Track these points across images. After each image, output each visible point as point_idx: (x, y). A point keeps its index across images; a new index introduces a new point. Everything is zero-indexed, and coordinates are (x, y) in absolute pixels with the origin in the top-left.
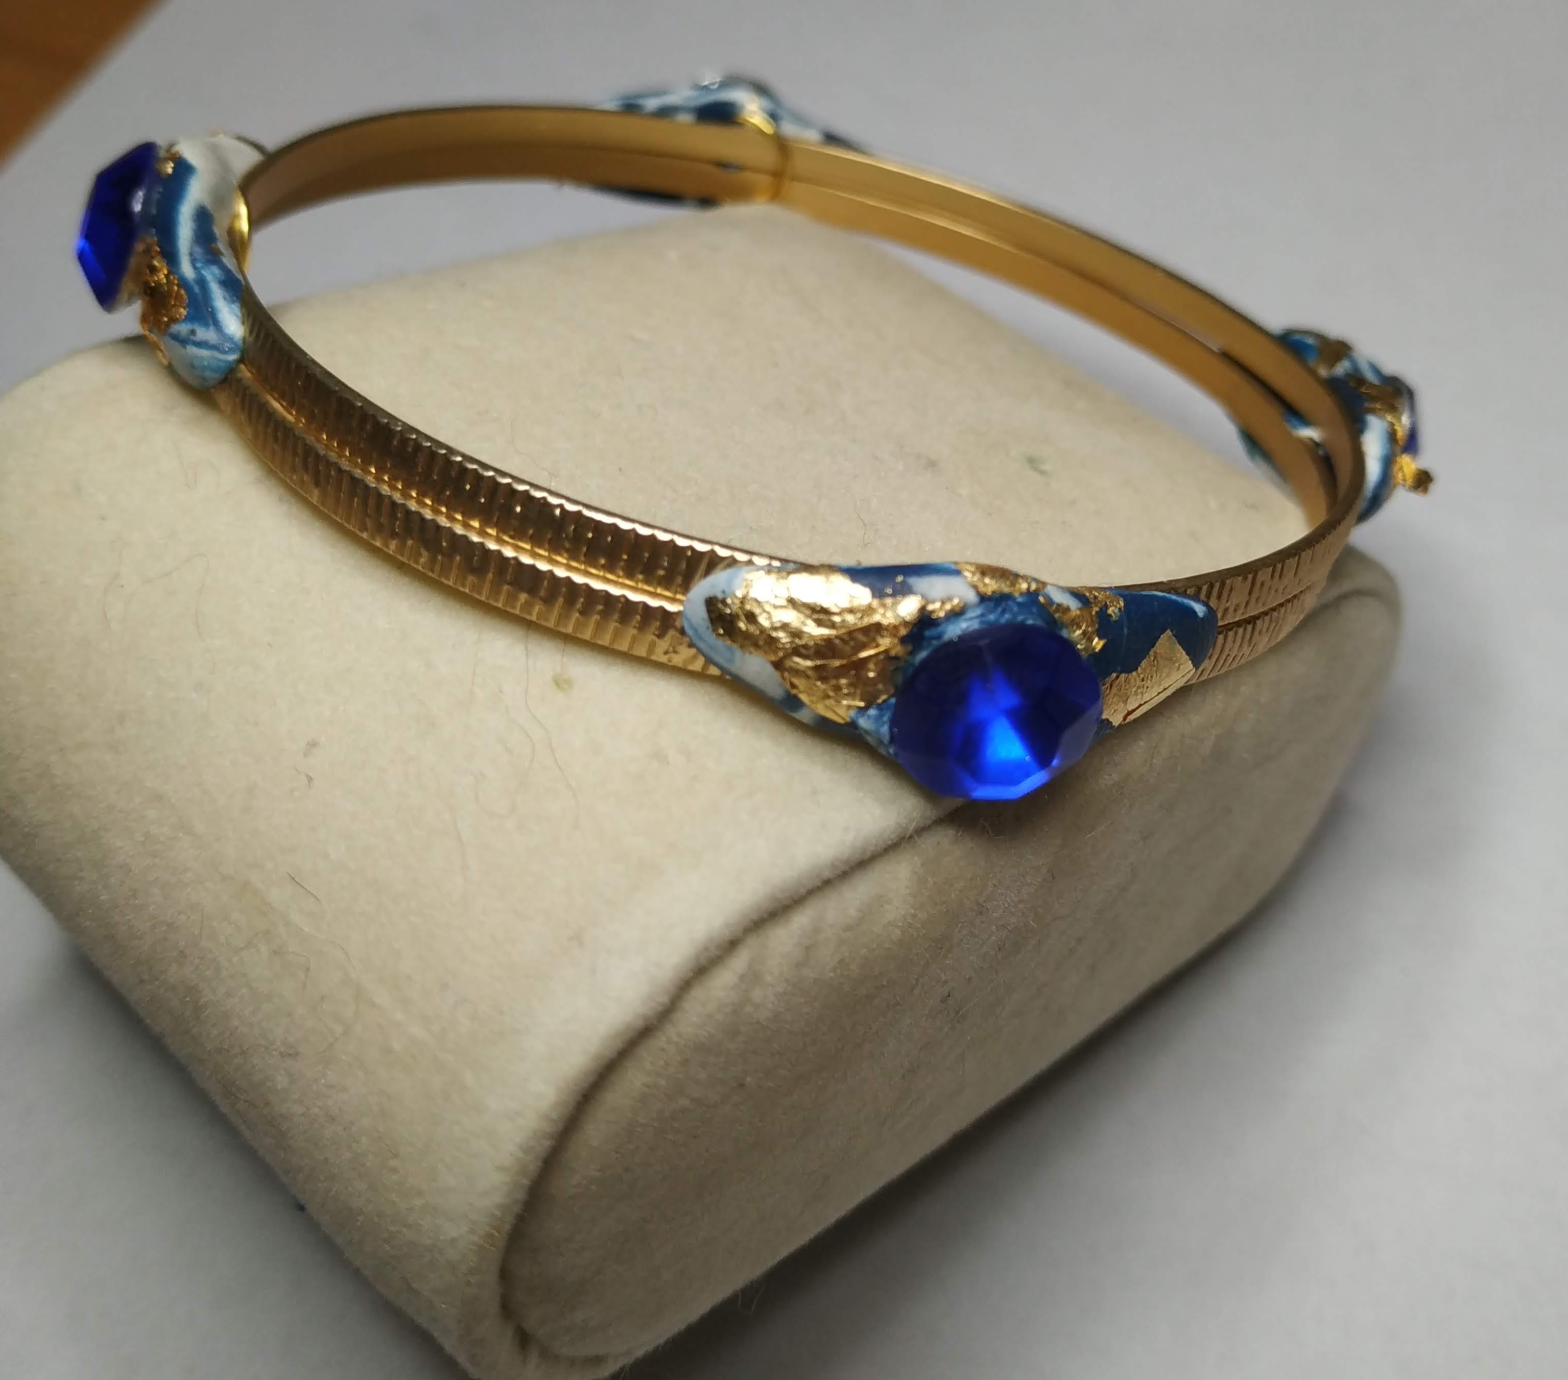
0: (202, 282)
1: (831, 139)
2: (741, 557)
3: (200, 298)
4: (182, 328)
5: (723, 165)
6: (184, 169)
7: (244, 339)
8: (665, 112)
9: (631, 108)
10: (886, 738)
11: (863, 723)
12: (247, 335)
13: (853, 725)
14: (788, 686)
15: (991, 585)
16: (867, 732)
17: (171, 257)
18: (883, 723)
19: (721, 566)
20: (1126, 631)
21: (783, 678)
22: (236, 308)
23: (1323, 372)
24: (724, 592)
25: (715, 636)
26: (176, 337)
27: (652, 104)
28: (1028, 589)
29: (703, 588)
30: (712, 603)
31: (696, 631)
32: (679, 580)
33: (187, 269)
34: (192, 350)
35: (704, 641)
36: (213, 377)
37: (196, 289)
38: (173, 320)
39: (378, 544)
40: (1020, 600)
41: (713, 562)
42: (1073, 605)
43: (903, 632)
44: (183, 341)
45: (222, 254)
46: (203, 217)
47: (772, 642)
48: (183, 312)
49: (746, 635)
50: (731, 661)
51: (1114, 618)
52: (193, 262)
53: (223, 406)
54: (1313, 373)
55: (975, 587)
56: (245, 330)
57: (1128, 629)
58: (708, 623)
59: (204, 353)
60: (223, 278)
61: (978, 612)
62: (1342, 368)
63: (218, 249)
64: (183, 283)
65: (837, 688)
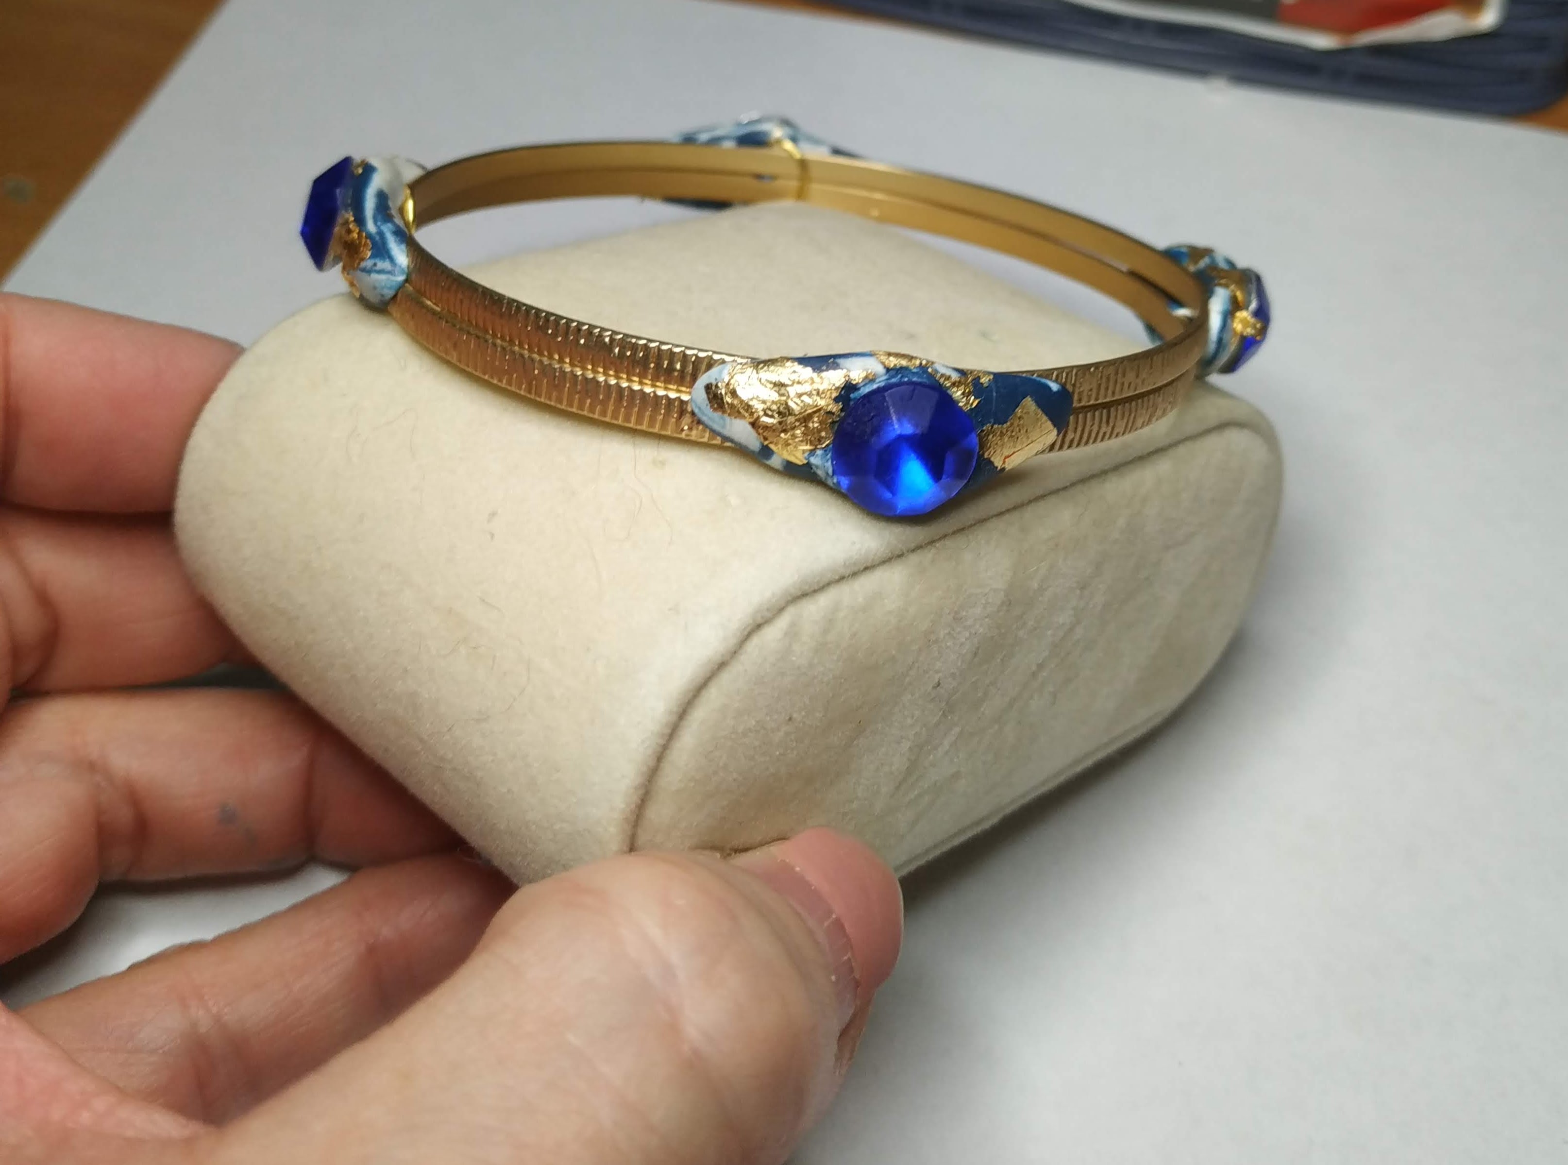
0: (381, 234)
1: (837, 152)
2: (728, 359)
3: (380, 242)
4: (368, 264)
5: (759, 177)
6: (369, 169)
7: (408, 267)
8: (714, 141)
9: (689, 140)
10: (830, 471)
11: (813, 460)
12: (410, 264)
13: (808, 465)
14: (762, 439)
15: (893, 362)
16: (817, 467)
17: (360, 221)
18: (827, 461)
19: (716, 364)
20: (994, 394)
21: (759, 434)
22: (403, 247)
23: (1192, 268)
24: (716, 379)
25: (712, 410)
26: (364, 270)
27: (704, 137)
28: (921, 364)
29: (703, 380)
30: (708, 387)
31: (700, 408)
32: (688, 378)
33: (371, 227)
34: (374, 276)
35: (706, 415)
36: (389, 293)
37: (377, 238)
38: (363, 259)
39: (495, 381)
40: (915, 370)
41: (710, 364)
42: (955, 376)
43: (835, 395)
44: (369, 271)
45: (395, 217)
46: (382, 198)
47: (748, 407)
48: (369, 254)
49: (732, 406)
50: (724, 427)
51: (985, 385)
52: (375, 222)
53: (395, 314)
54: (1185, 271)
55: (883, 363)
56: (409, 260)
57: (996, 393)
58: (707, 402)
59: (383, 277)
60: (394, 230)
61: (885, 377)
62: (1203, 263)
63: (391, 214)
64: (369, 236)
65: (794, 436)
